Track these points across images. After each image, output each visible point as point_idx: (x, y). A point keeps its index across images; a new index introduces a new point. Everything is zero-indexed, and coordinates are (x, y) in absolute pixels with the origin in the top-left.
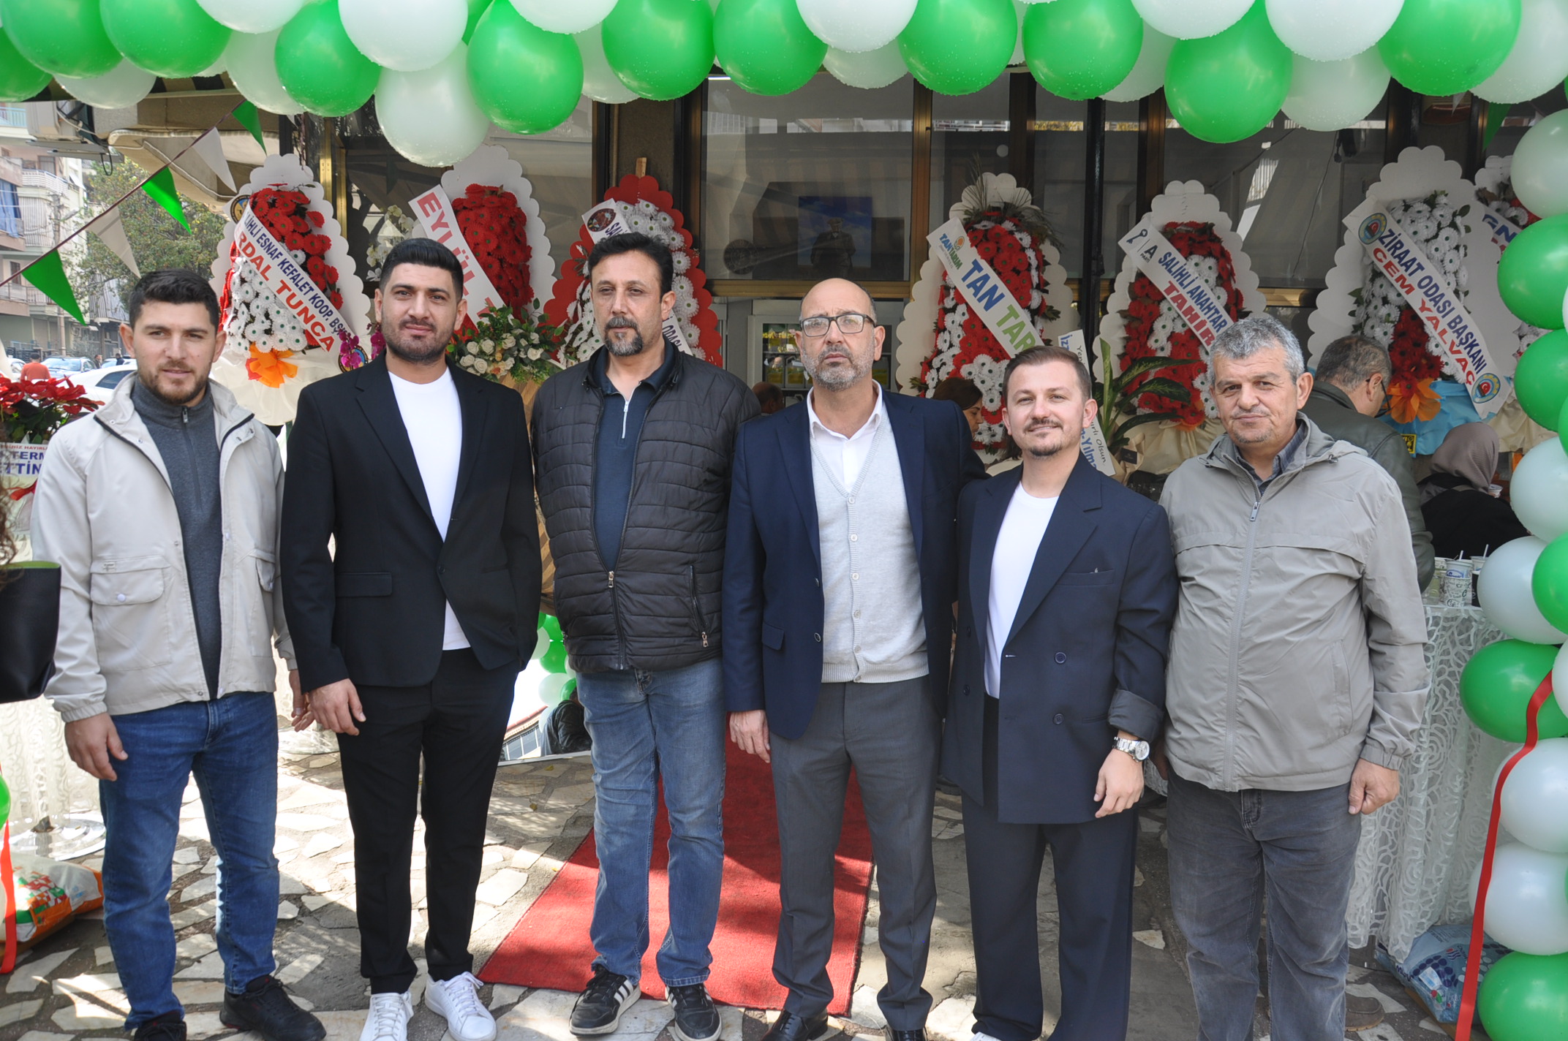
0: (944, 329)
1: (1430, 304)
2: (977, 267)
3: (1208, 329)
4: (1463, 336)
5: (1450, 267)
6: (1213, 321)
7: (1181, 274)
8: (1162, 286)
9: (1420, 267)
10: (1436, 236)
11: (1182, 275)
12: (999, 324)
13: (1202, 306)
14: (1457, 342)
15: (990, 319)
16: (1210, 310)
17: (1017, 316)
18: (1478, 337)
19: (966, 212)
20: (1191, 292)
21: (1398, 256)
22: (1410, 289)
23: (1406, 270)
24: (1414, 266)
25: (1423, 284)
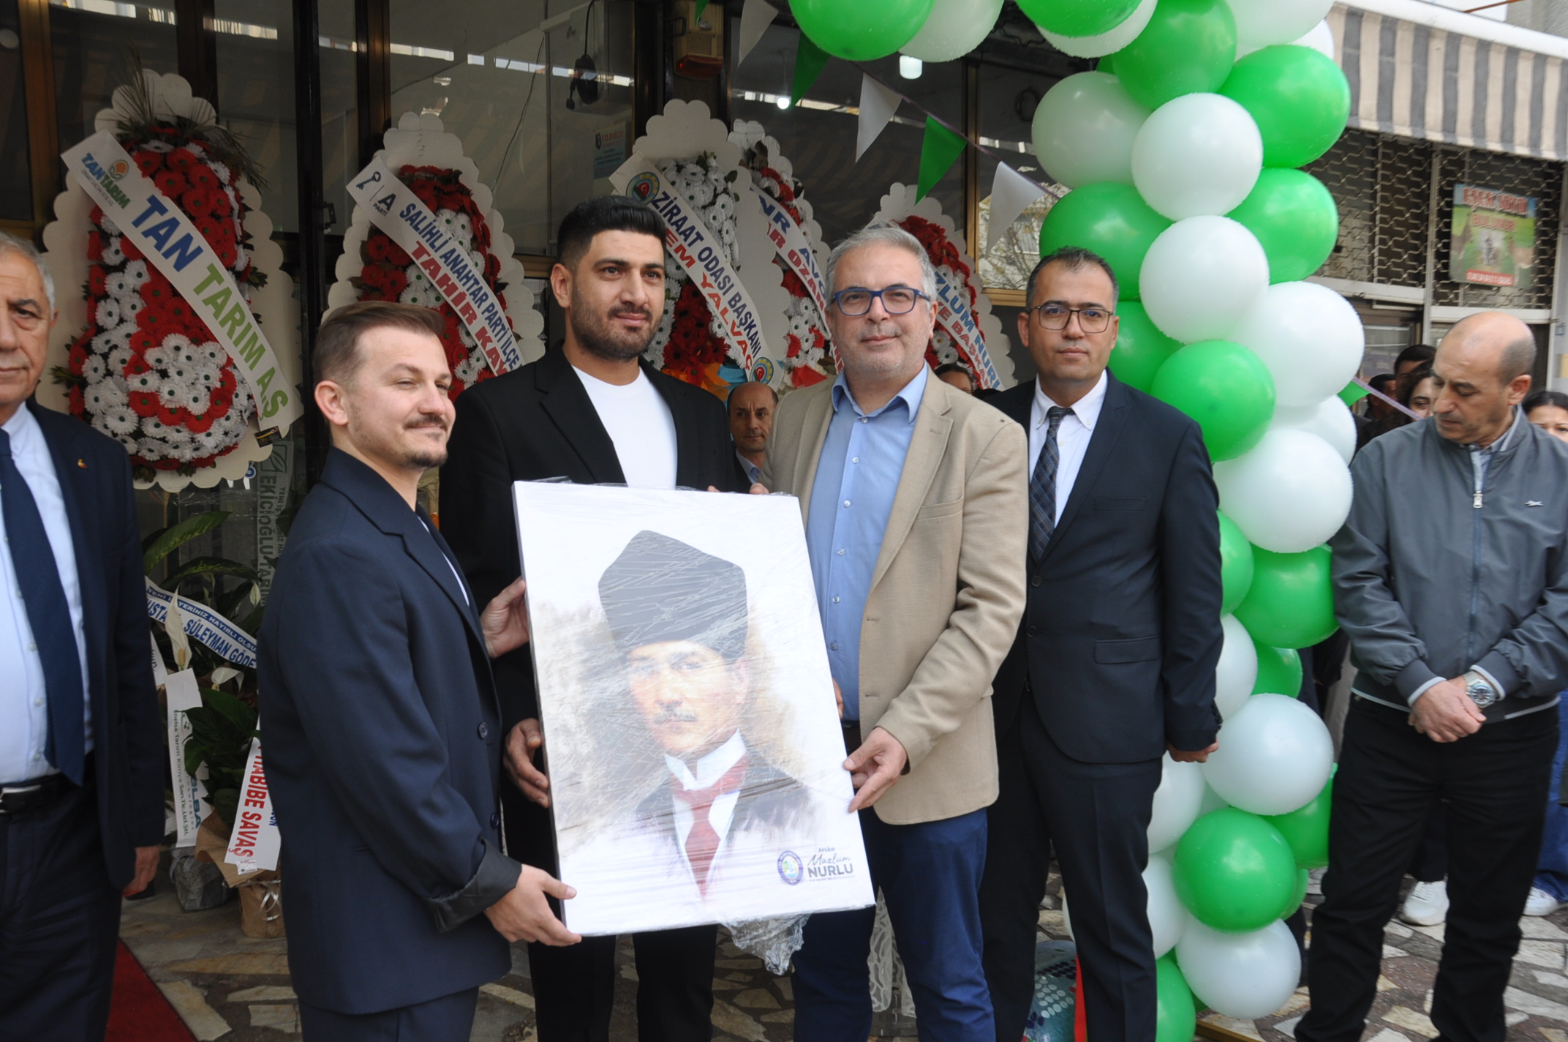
0: (106, 296)
1: (711, 280)
2: (156, 206)
3: (468, 304)
4: (743, 315)
5: (727, 239)
6: (472, 293)
7: (430, 232)
8: (410, 249)
9: (699, 237)
10: (713, 203)
11: (432, 234)
12: (198, 290)
13: (459, 274)
14: (737, 322)
15: (186, 282)
16: (469, 279)
17: (220, 280)
18: (756, 318)
19: (120, 124)
20: (445, 257)
21: (675, 223)
22: (691, 262)
23: (685, 240)
24: (693, 236)
25: (704, 256)
